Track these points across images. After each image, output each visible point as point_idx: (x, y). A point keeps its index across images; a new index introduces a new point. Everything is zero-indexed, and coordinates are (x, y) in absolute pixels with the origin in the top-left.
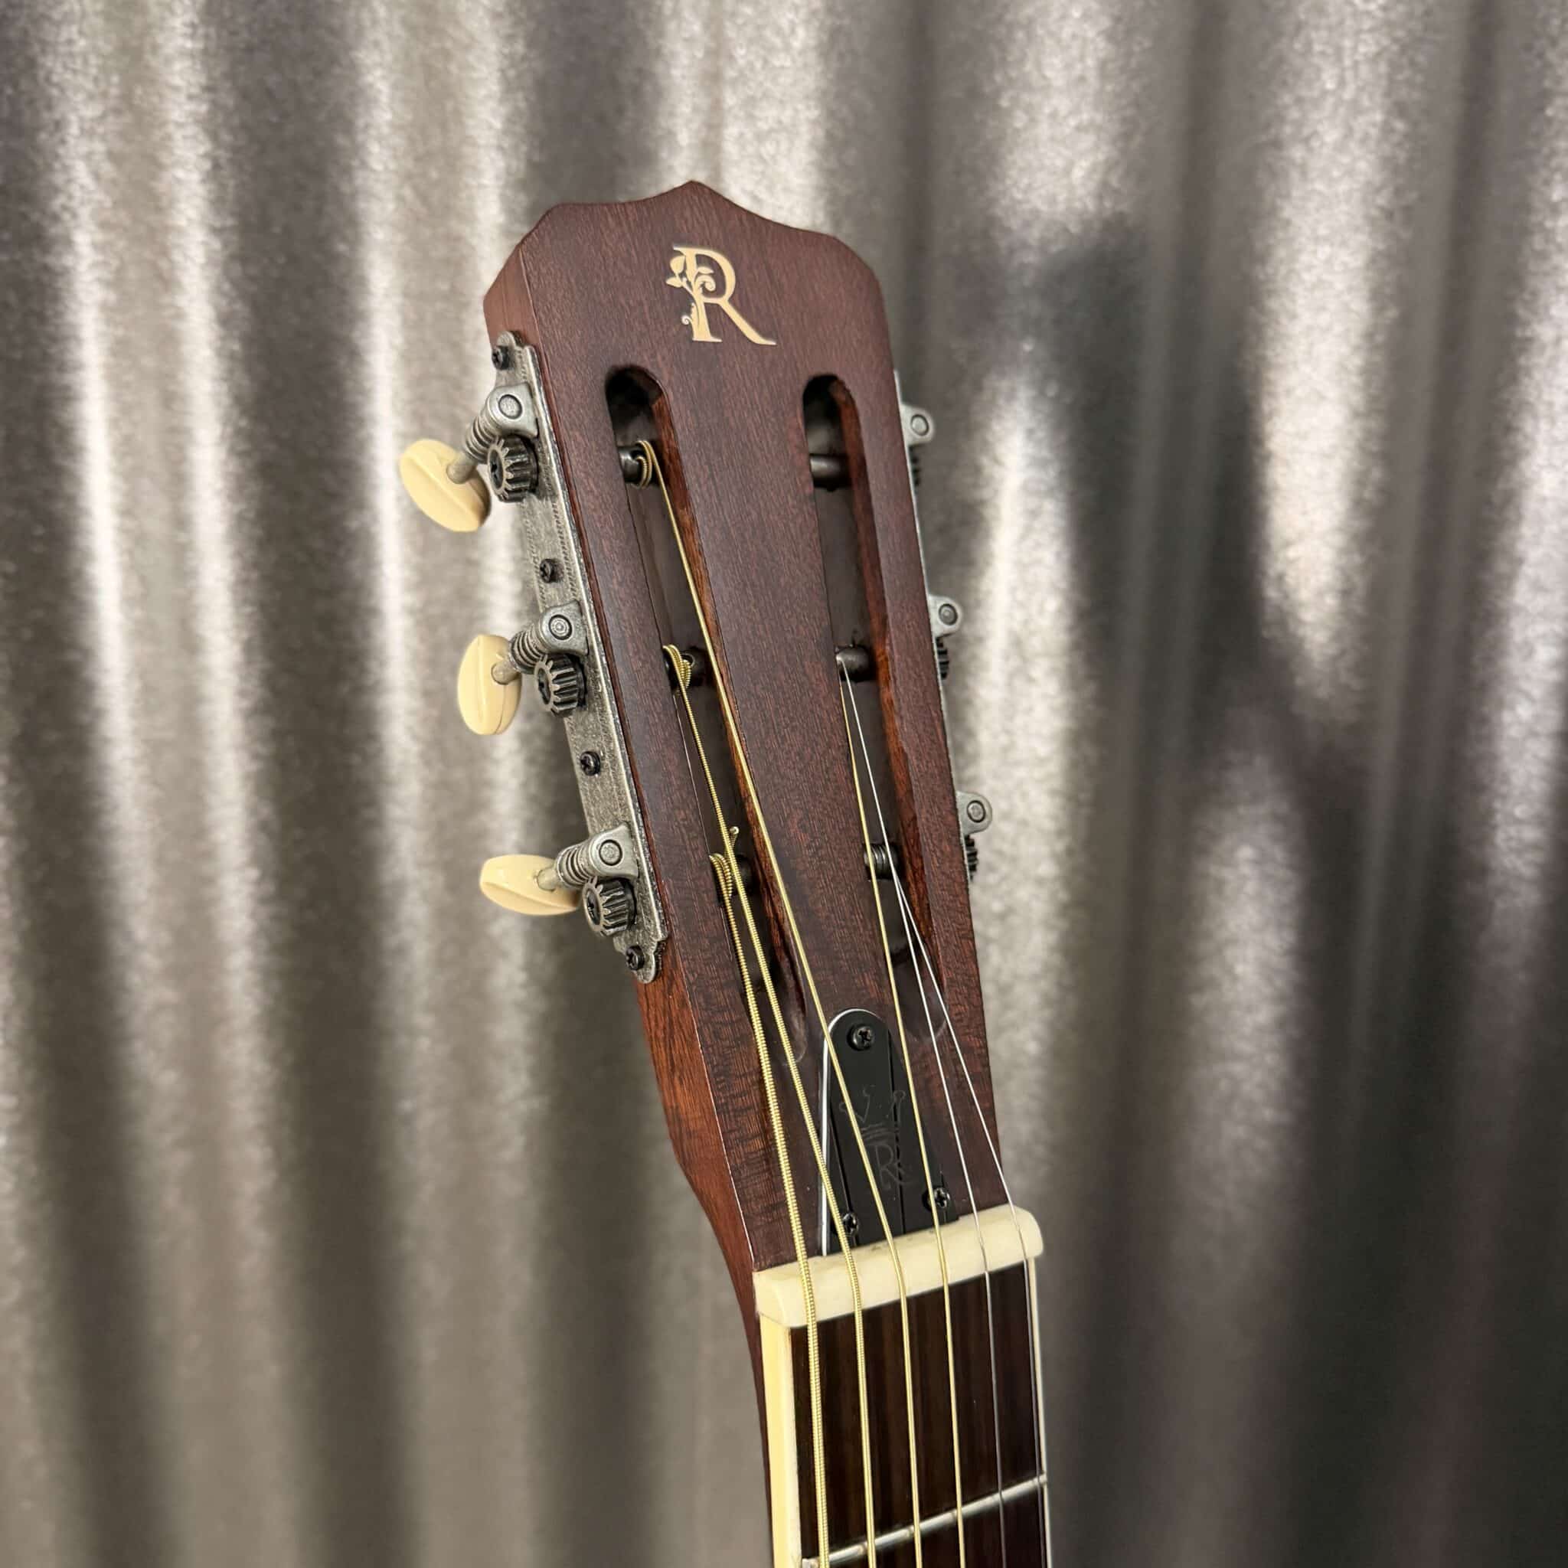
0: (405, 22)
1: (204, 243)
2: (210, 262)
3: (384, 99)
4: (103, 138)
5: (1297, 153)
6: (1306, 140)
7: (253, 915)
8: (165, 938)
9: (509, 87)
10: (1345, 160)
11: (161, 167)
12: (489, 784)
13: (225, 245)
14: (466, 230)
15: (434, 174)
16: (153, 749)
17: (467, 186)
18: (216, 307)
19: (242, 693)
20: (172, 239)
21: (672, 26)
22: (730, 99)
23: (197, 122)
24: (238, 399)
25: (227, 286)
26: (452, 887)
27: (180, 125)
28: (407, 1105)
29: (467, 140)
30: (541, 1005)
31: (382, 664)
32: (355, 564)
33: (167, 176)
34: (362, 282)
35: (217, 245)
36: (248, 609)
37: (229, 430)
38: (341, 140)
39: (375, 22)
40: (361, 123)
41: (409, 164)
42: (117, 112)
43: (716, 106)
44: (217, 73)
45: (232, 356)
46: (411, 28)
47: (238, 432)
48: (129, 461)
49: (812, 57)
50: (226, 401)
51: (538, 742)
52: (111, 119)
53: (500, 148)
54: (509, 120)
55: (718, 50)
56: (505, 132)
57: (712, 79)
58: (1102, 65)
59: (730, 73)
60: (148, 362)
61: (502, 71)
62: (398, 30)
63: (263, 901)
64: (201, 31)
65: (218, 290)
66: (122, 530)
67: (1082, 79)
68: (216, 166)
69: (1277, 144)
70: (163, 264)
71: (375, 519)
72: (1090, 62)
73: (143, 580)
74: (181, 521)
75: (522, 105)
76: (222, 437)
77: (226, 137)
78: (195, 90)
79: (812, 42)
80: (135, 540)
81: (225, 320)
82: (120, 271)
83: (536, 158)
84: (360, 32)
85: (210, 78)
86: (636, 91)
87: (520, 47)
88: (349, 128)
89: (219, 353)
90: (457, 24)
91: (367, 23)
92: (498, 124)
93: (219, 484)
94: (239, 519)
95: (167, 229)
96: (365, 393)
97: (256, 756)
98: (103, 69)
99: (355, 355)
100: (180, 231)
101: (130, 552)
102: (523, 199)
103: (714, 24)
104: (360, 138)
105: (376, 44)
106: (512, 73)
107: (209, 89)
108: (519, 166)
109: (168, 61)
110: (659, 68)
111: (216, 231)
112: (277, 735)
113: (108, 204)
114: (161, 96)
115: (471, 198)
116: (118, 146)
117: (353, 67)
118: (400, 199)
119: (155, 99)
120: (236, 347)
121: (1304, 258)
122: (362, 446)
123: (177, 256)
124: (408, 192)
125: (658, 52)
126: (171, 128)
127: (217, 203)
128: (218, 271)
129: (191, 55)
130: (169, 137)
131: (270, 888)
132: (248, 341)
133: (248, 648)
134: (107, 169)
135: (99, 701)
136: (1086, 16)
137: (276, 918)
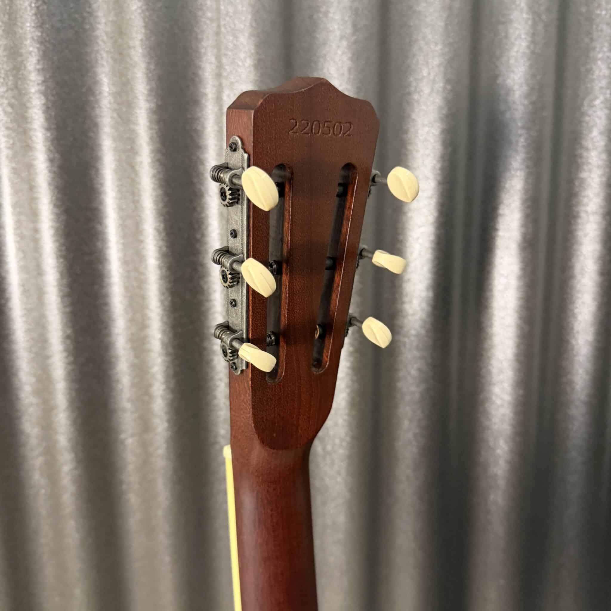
0: (112, 58)
1: (44, 134)
2: (46, 139)
3: (106, 84)
4: (6, 98)
5: (416, 97)
6: (419, 93)
7: (66, 368)
8: (33, 380)
9: (149, 80)
10: (431, 99)
11: (27, 108)
12: (149, 318)
13: (52, 134)
14: (137, 128)
15: (124, 109)
16: (28, 311)
17: (136, 113)
18: (48, 156)
19: (60, 290)
20: (32, 133)
21: (204, 59)
22: (225, 82)
23: (41, 93)
24: (57, 187)
25: (52, 148)
26: (137, 356)
27: (34, 94)
28: (123, 436)
29: (136, 97)
30: (170, 396)
31: (109, 278)
32: (99, 244)
33: (30, 111)
34: (100, 145)
35: (49, 134)
36: (62, 260)
37: (54, 198)
38: (92, 98)
39: (102, 58)
40: (97, 92)
41: (115, 106)
42: (12, 90)
43: (220, 85)
44: (48, 76)
45: (54, 172)
46: (115, 60)
47: (57, 199)
48: (18, 210)
49: (252, 69)
50: (52, 187)
51: (167, 303)
52: (10, 92)
53: (147, 101)
54: (151, 90)
55: (220, 66)
56: (149, 95)
57: (219, 76)
58: (349, 70)
59: (225, 74)
60: (24, 174)
61: (147, 74)
62: (110, 60)
63: (69, 364)
64: (41, 62)
65: (49, 150)
66: (16, 234)
67: (343, 74)
68: (48, 108)
69: (409, 94)
70: (30, 142)
71: (106, 227)
72: (346, 69)
73: (23, 252)
74: (36, 230)
75: (154, 86)
76: (52, 201)
77: (50, 98)
78: (40, 82)
79: (252, 63)
80: (21, 237)
81: (51, 161)
82: (13, 144)
83: (160, 103)
84: (97, 61)
85: (45, 77)
86: (193, 80)
87: (152, 67)
88: (93, 94)
89: (50, 171)
90: (131, 59)
91: (99, 59)
92: (146, 92)
93: (51, 217)
94: (57, 230)
95: (30, 129)
96: (102, 185)
97: (64, 313)
98: (6, 74)
99: (97, 171)
100: (35, 130)
101: (18, 242)
102: (155, 117)
103: (218, 58)
104: (98, 97)
105: (103, 65)
106: (150, 75)
107: (44, 82)
108: (153, 105)
109: (30, 72)
110: (200, 72)
111: (48, 129)
112: (73, 304)
113: (9, 120)
114: (28, 85)
115: (137, 117)
116: (13, 101)
117: (95, 73)
118: (112, 118)
119: (26, 86)
120: (56, 169)
121: (420, 132)
122: (101, 202)
123: (34, 138)
124: (115, 115)
125: (199, 67)
126: (31, 95)
127: (47, 119)
128: (49, 143)
129: (39, 70)
130: (30, 98)
131: (71, 359)
132: (61, 167)
133: (62, 274)
134: (9, 109)
135: (7, 295)
136: (343, 53)
137: (73, 370)
